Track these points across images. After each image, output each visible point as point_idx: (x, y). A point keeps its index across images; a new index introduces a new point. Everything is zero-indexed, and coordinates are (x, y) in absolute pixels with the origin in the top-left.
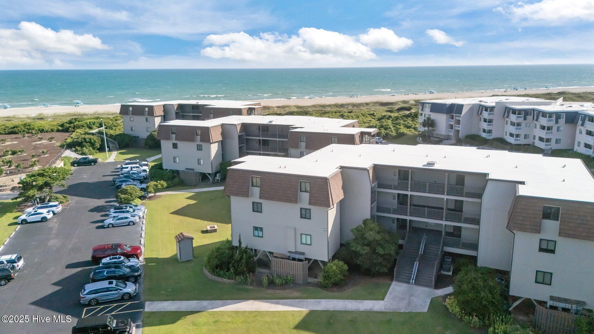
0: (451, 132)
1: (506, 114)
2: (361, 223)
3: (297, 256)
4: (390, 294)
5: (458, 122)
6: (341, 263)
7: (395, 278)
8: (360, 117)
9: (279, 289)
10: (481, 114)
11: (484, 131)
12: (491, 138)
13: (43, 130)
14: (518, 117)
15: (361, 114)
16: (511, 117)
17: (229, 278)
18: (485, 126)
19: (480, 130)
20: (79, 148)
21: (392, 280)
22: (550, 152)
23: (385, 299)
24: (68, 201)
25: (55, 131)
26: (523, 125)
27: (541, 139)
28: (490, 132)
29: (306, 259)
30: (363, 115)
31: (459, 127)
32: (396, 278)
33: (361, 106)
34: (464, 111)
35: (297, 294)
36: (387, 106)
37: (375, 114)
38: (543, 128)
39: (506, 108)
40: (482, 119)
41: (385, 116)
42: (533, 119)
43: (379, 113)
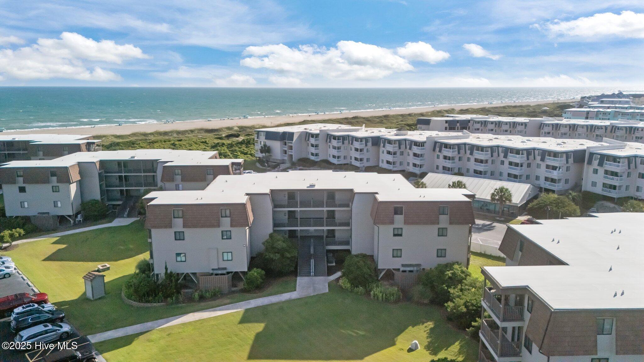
0: (286, 156)
1: (328, 140)
2: (268, 237)
3: (220, 272)
4: (298, 285)
5: (291, 148)
6: (259, 270)
7: (298, 274)
8: (193, 145)
9: (210, 301)
10: (308, 140)
11: (312, 154)
12: (318, 160)
14: (338, 142)
15: (193, 142)
16: (333, 142)
17: (159, 302)
18: (313, 150)
19: (309, 154)
21: (296, 276)
22: (364, 169)
23: (297, 290)
26: (342, 148)
27: (356, 159)
28: (317, 155)
29: (228, 273)
30: (196, 143)
31: (292, 152)
32: (300, 274)
33: (186, 133)
34: (295, 138)
35: (228, 301)
36: (213, 133)
37: (207, 142)
38: (357, 150)
39: (328, 134)
40: (310, 145)
41: (218, 143)
42: (349, 143)
43: (211, 140)
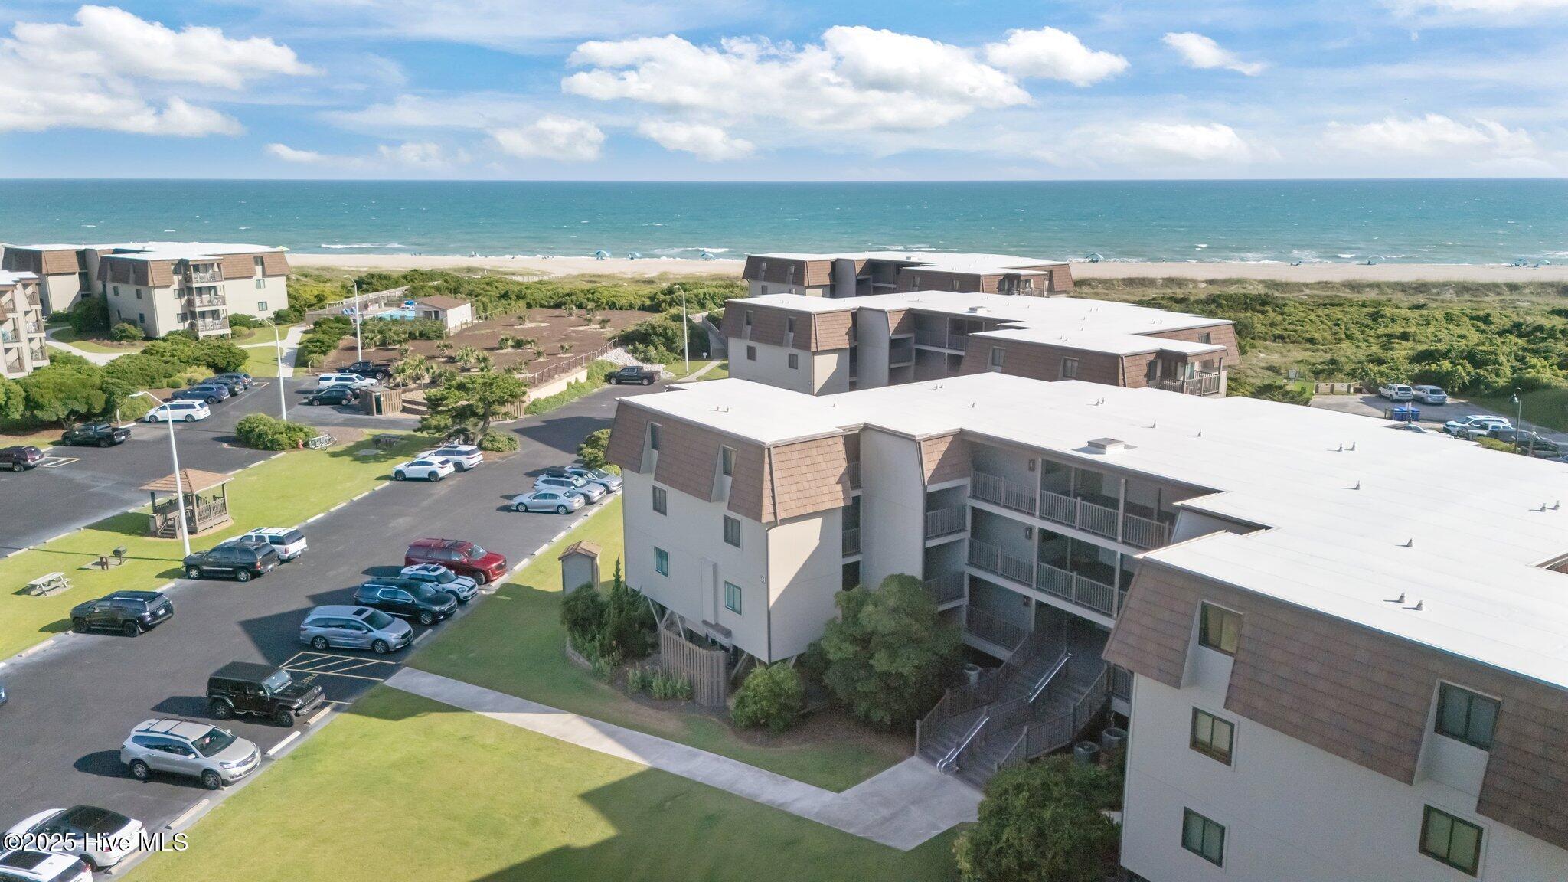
3: (718, 638)
4: (873, 782)
7: (917, 748)
9: (650, 706)
13: (614, 304)
17: (588, 659)
20: (640, 346)
21: (913, 750)
23: (847, 791)
24: (515, 449)
25: (637, 307)
32: (923, 747)
